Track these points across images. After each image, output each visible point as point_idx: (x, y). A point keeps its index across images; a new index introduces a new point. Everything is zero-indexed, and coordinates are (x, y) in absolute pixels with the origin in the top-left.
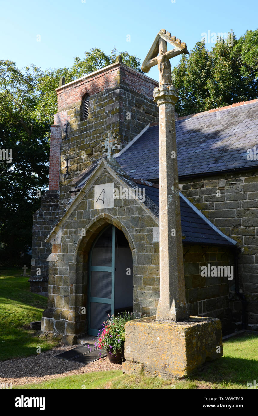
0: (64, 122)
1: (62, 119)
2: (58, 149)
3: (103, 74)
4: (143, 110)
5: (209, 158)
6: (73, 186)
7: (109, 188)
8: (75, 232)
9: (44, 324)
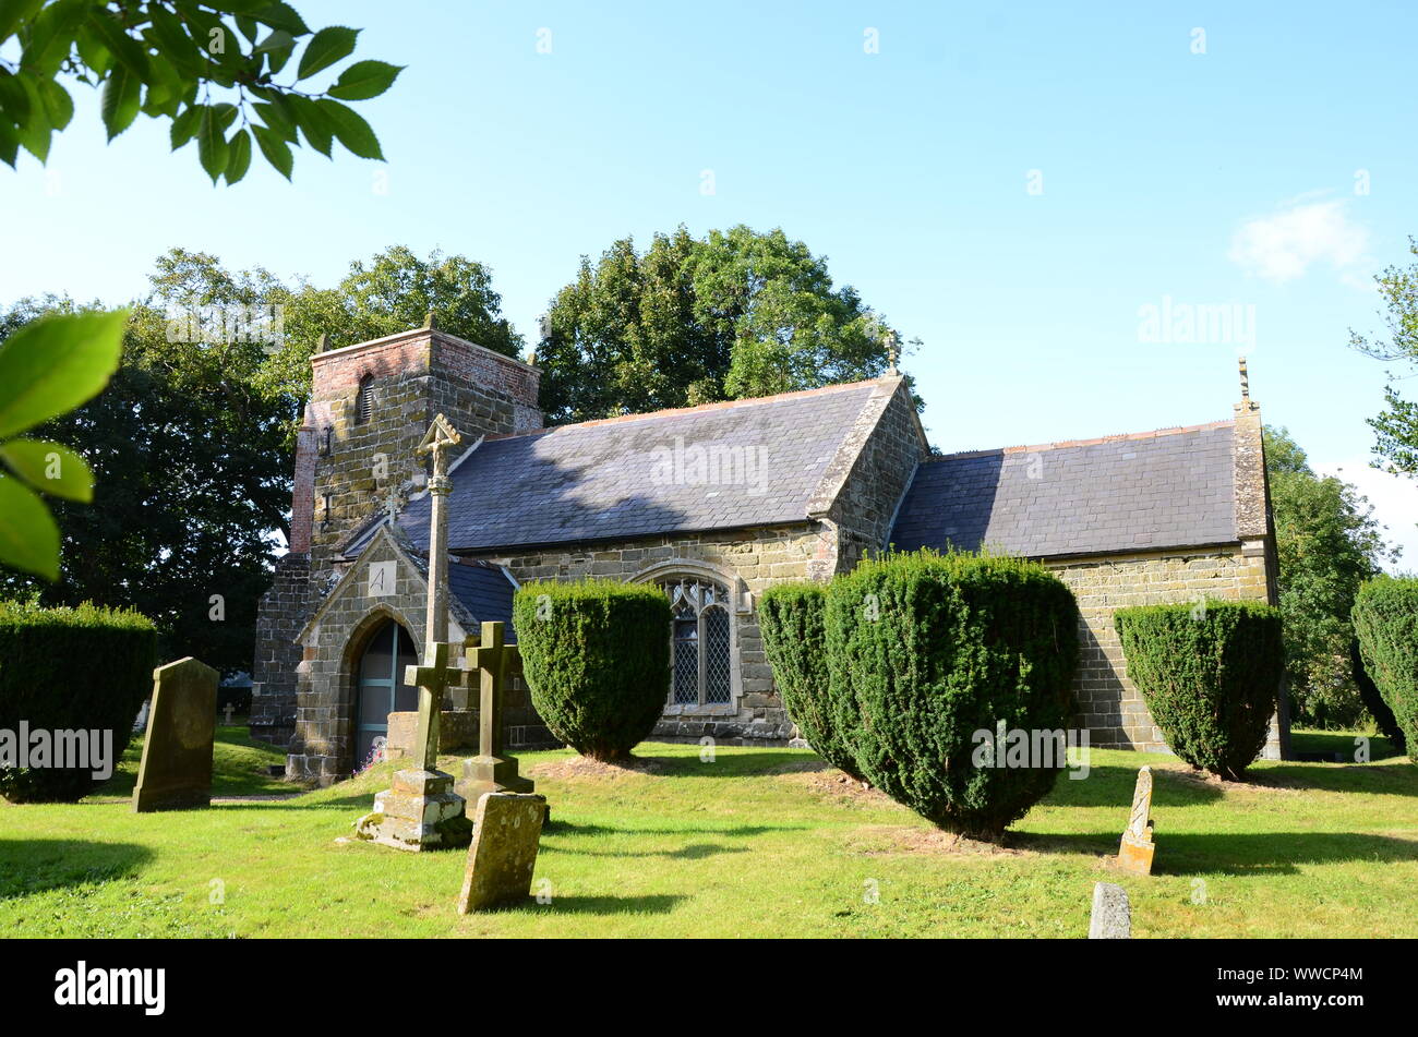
0: (321, 424)
1: (319, 416)
2: (310, 472)
3: (400, 343)
4: (473, 411)
5: (557, 517)
6: (339, 551)
7: (390, 568)
8: (341, 630)
9: (291, 765)
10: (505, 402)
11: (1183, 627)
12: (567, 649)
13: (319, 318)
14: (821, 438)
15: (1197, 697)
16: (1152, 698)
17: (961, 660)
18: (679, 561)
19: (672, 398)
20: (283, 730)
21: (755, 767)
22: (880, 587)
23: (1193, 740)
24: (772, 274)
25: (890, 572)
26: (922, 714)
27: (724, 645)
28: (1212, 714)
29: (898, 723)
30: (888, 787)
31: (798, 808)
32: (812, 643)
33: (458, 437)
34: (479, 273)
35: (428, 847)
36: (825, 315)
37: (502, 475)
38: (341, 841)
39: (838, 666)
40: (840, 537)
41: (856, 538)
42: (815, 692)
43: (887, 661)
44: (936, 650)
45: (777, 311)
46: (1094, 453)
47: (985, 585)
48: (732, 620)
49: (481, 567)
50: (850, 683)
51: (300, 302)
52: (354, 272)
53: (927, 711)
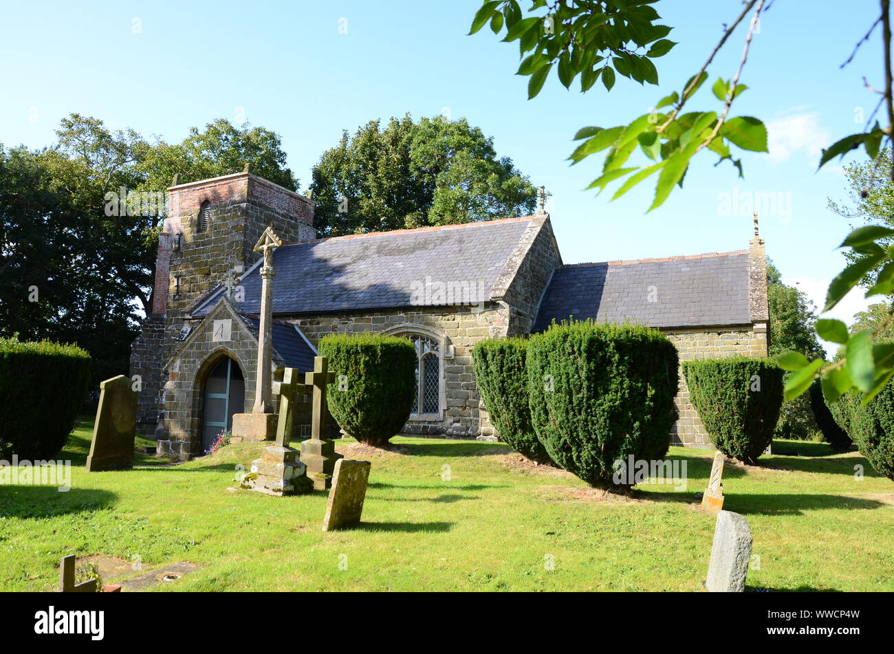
0: (176, 231)
1: (174, 226)
2: (167, 262)
3: (228, 181)
4: (273, 226)
5: (330, 295)
6: (188, 313)
7: (228, 324)
8: (194, 362)
9: (160, 447)
10: (293, 222)
11: (727, 372)
12: (353, 376)
13: (171, 163)
14: (497, 251)
15: (733, 415)
16: (705, 415)
17: (613, 386)
18: (408, 324)
19: (394, 224)
20: (147, 425)
21: (466, 451)
22: (565, 341)
23: (729, 440)
24: (459, 147)
25: (571, 333)
26: (589, 417)
27: (436, 377)
28: (741, 425)
29: (574, 423)
30: (565, 462)
31: (497, 476)
32: (507, 376)
33: (280, 242)
34: (273, 138)
35: (287, 493)
36: (494, 174)
37: (293, 267)
38: (230, 489)
39: (536, 388)
40: (510, 312)
41: (519, 314)
42: (508, 405)
43: (569, 385)
44: (599, 381)
45: (463, 171)
46: (664, 267)
47: (628, 342)
48: (441, 362)
49: (282, 325)
50: (543, 399)
51: (158, 152)
52: (193, 134)
53: (592, 416)
